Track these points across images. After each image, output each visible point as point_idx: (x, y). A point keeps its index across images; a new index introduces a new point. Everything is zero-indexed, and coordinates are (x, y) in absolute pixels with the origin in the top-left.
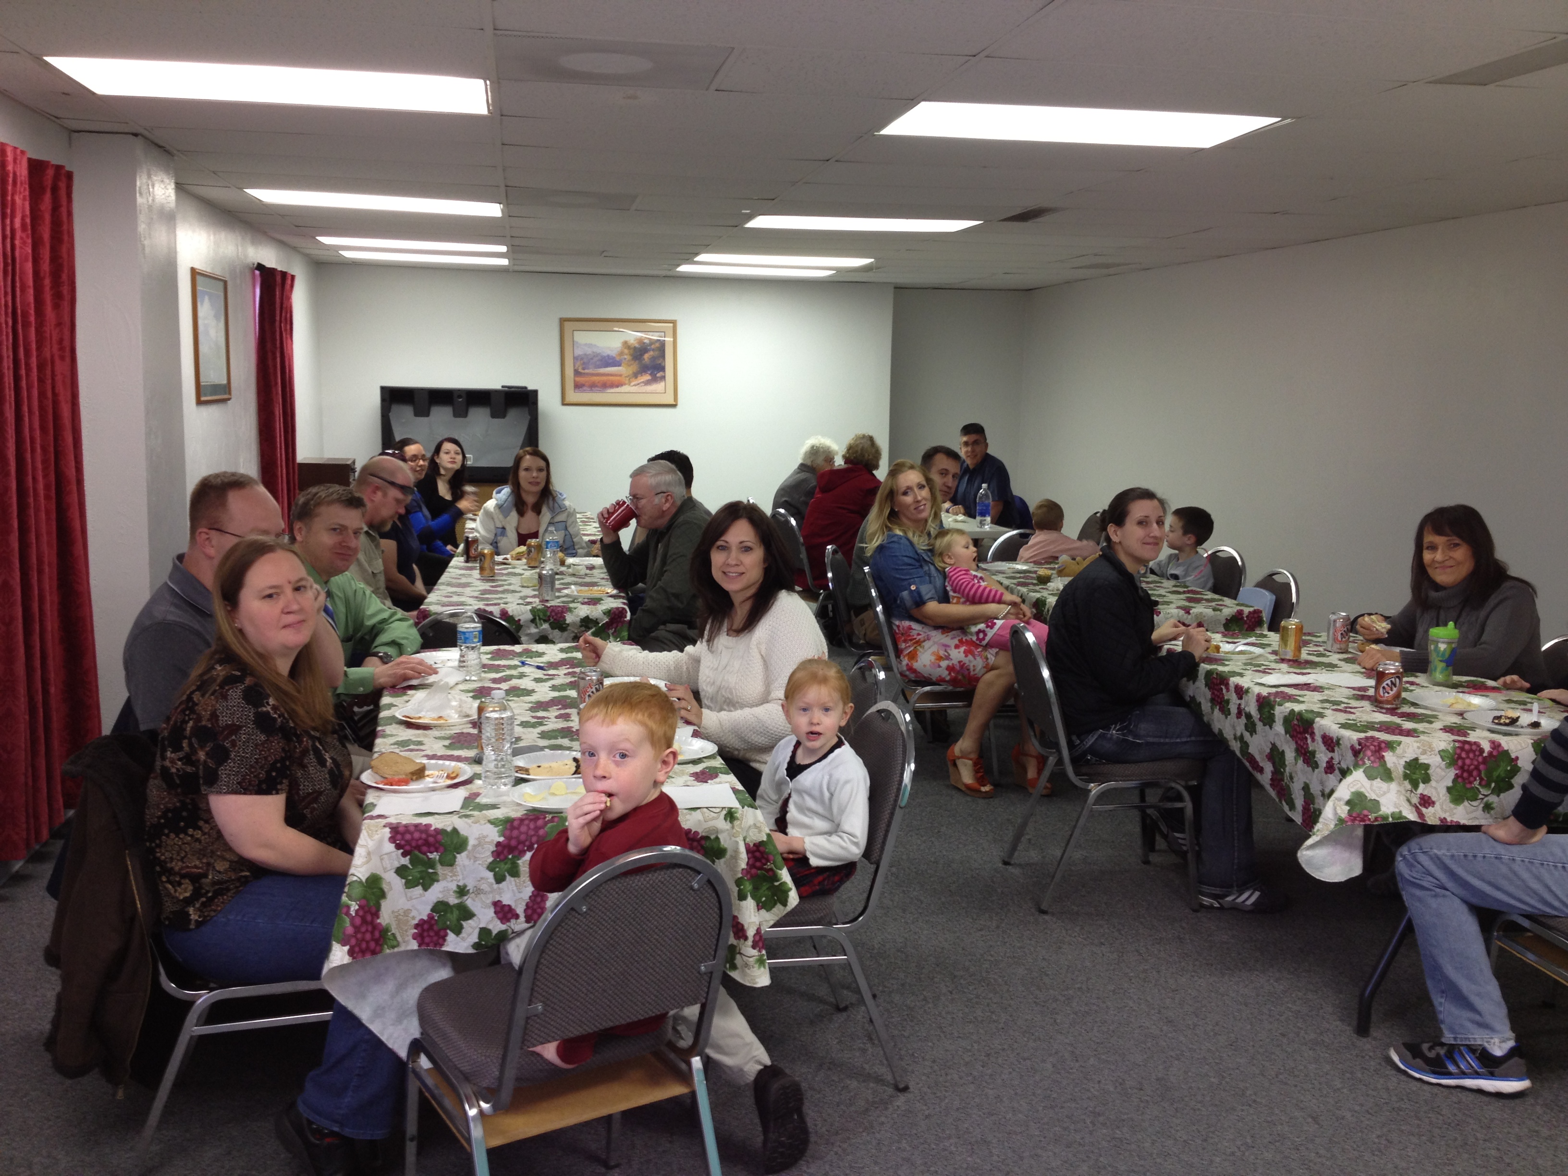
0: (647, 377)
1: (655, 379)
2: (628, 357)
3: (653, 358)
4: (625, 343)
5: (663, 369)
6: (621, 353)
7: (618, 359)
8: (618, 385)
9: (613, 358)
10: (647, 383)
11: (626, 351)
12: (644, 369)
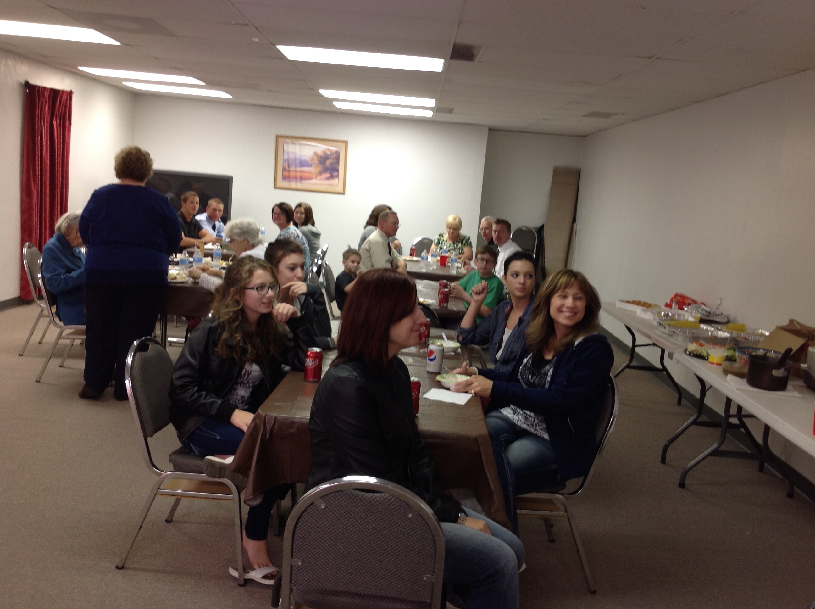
0: (327, 175)
1: (332, 177)
2: (316, 162)
3: (332, 164)
4: (315, 154)
5: (337, 171)
6: (312, 159)
7: (310, 162)
8: (310, 178)
9: (307, 162)
10: (328, 179)
11: (315, 158)
12: (325, 170)
